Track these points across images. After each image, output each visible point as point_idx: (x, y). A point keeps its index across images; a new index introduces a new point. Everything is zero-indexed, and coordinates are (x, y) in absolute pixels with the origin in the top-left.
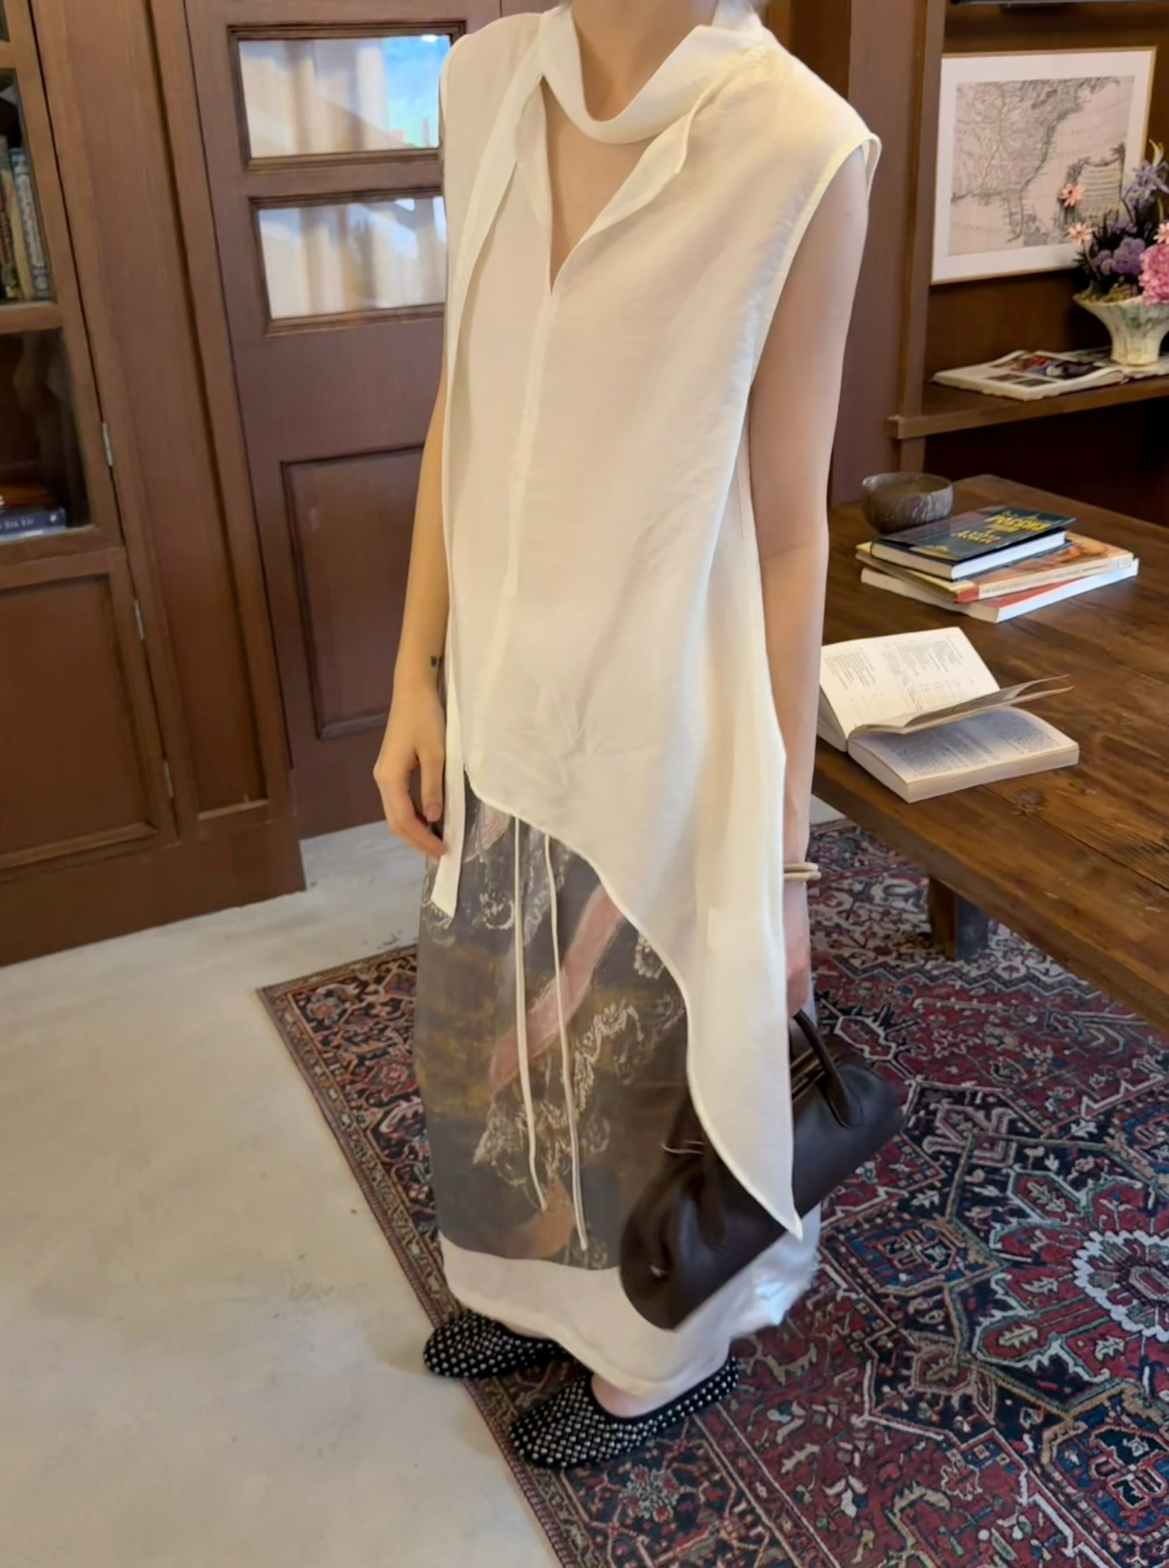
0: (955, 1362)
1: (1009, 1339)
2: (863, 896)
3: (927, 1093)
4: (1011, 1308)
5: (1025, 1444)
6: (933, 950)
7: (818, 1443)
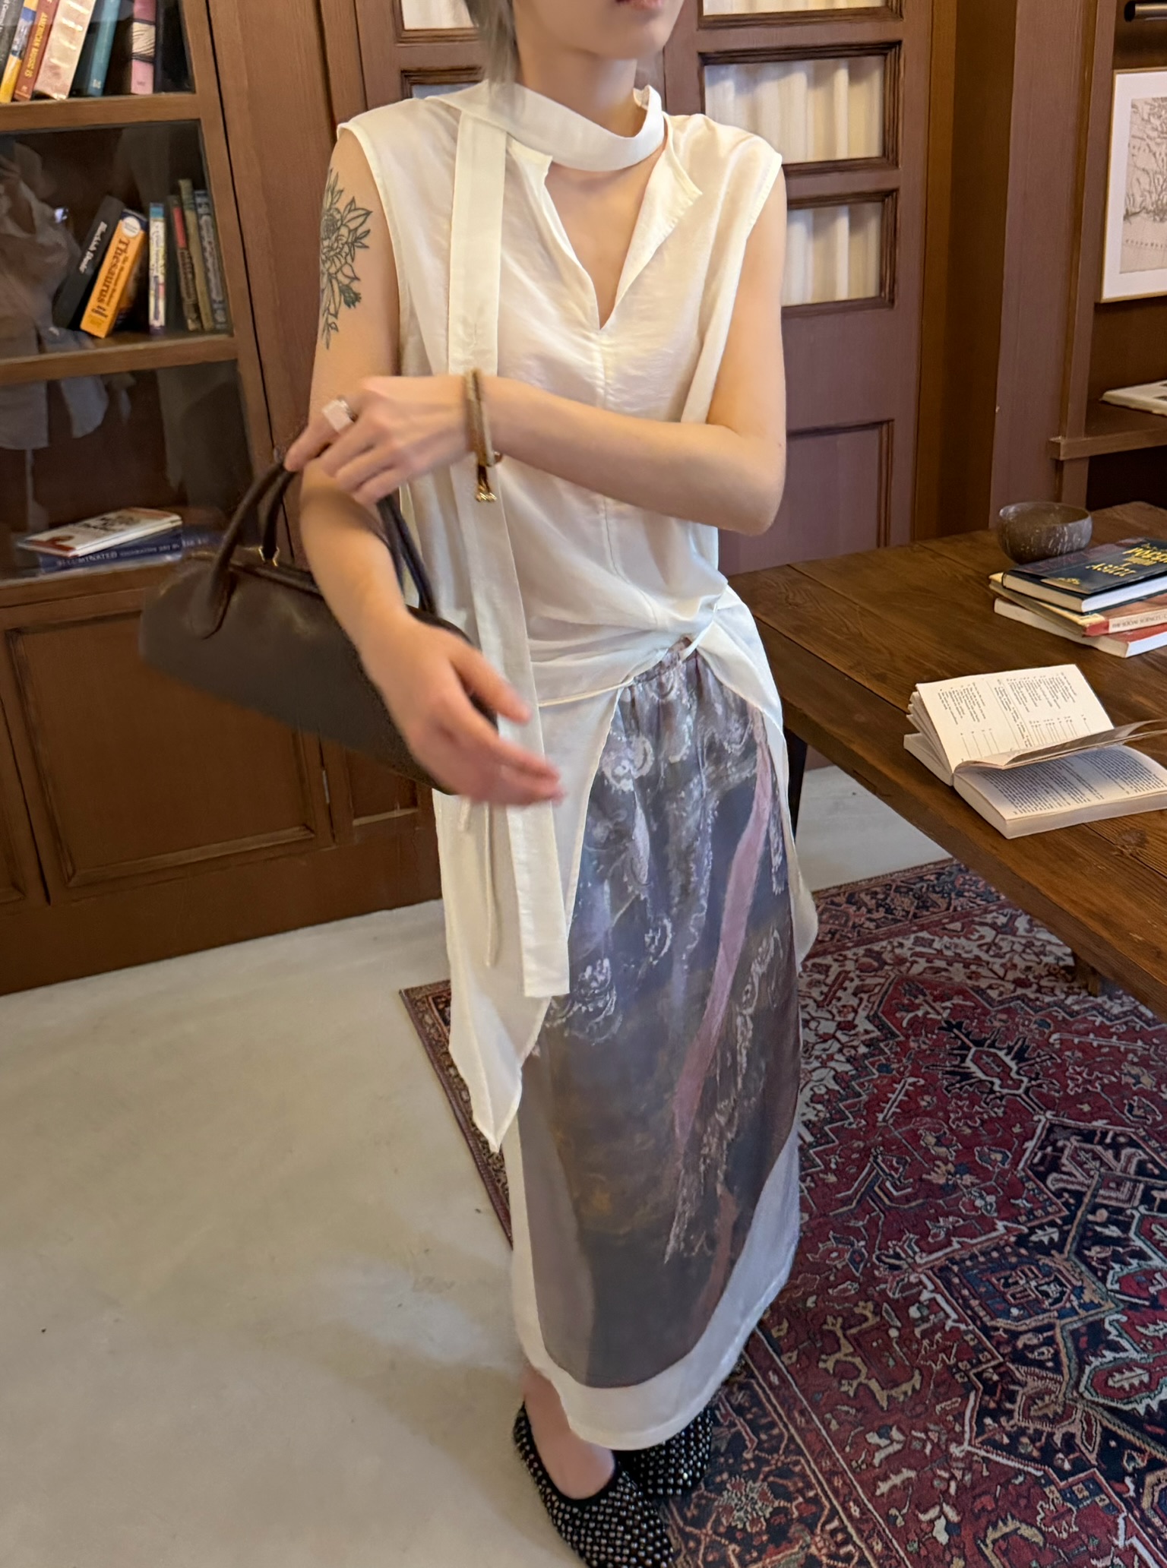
0: (1061, 1398)
1: (1117, 1381)
2: (1009, 929)
3: (1057, 1130)
4: (1126, 1350)
5: (1127, 1486)
6: (1075, 984)
7: (915, 1469)
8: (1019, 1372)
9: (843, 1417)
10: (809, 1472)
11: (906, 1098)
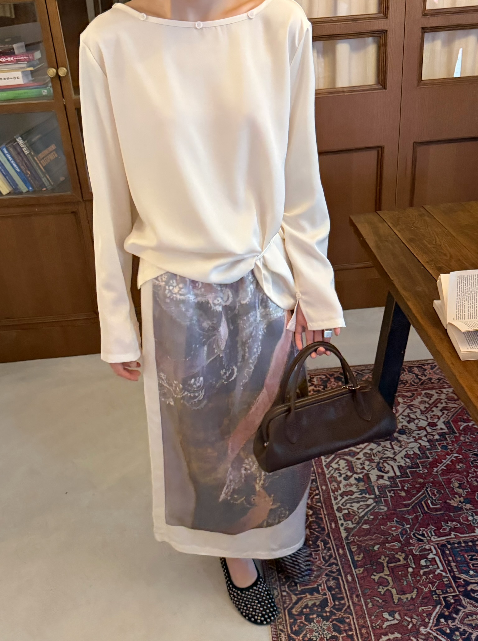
7: (401, 634)
8: (465, 601)
9: (375, 603)
10: (352, 623)
11: (450, 463)
